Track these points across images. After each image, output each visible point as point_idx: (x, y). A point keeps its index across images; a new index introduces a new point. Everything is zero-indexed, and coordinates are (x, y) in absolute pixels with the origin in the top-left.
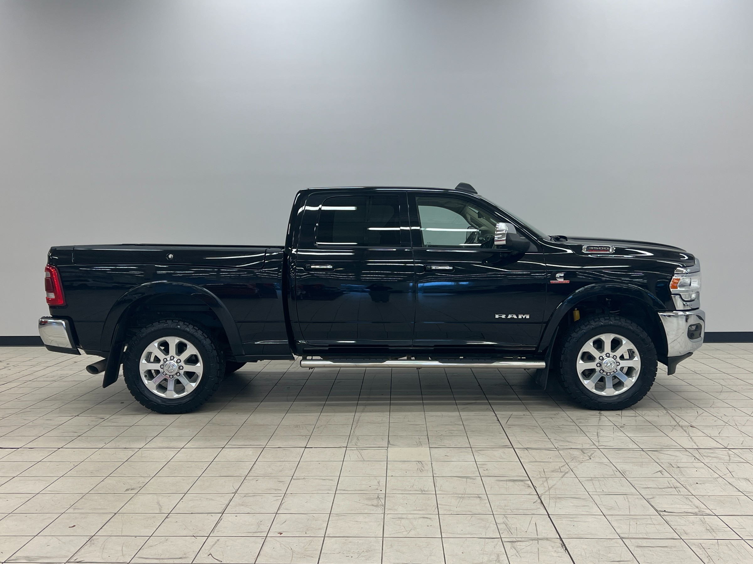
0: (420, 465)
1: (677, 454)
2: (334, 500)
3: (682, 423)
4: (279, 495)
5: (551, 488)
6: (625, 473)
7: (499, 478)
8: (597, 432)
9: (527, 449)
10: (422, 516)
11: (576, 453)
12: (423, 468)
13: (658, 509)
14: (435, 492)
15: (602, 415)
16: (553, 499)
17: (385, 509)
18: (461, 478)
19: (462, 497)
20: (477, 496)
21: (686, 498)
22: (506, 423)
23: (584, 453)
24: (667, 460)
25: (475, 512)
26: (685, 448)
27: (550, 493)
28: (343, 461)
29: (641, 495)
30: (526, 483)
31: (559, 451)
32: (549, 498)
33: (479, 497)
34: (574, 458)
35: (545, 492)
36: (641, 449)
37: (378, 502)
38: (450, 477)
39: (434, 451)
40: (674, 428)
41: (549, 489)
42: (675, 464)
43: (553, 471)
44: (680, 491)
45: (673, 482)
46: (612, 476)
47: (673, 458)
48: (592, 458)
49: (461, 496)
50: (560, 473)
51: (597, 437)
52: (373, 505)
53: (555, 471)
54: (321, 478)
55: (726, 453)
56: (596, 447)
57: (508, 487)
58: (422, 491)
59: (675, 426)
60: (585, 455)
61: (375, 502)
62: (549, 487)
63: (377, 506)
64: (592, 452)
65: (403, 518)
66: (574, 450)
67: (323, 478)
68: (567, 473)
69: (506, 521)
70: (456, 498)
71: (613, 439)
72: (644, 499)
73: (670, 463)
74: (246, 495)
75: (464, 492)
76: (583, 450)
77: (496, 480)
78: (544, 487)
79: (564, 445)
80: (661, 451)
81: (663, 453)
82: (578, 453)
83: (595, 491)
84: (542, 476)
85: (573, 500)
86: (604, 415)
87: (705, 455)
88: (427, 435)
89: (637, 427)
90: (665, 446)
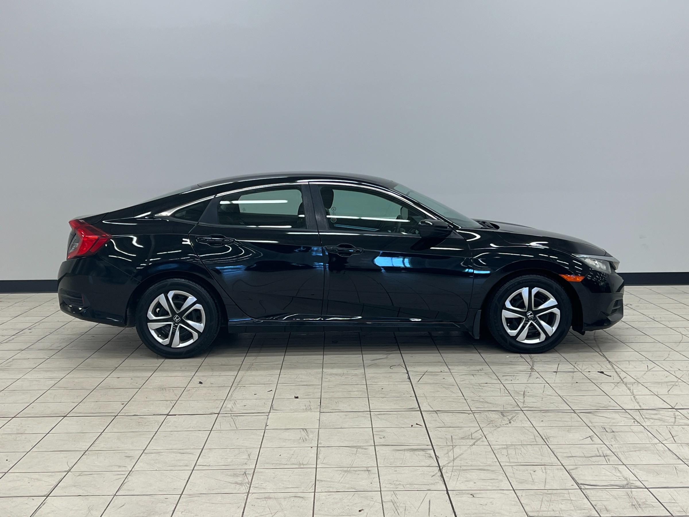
0: (304, 433)
1: (616, 416)
2: (189, 478)
3: (627, 379)
4: (122, 473)
5: (456, 458)
6: (548, 440)
7: (398, 447)
8: (524, 392)
9: (436, 411)
10: (294, 495)
11: (494, 416)
12: (307, 437)
13: (580, 482)
14: (315, 465)
15: (534, 370)
16: (457, 471)
17: (250, 487)
18: (351, 448)
19: (348, 470)
20: (365, 469)
21: (615, 468)
22: (418, 381)
23: (504, 416)
24: (601, 423)
25: (359, 489)
26: (625, 410)
27: (453, 464)
28: (211, 431)
29: (562, 465)
30: (427, 452)
31: (475, 414)
32: (451, 471)
33: (368, 470)
34: (491, 422)
35: (448, 463)
36: (572, 411)
37: (243, 480)
38: (338, 448)
39: (325, 416)
40: (616, 386)
41: (454, 459)
42: (609, 428)
43: (462, 438)
44: (609, 460)
45: (603, 449)
46: (532, 443)
47: (609, 421)
48: (512, 422)
49: (346, 469)
50: (471, 440)
51: (522, 397)
52: (235, 483)
53: (465, 438)
54: (180, 451)
55: (673, 414)
56: (520, 409)
57: (405, 457)
58: (300, 464)
59: (619, 383)
60: (505, 418)
61: (239, 479)
62: (454, 457)
63: (240, 484)
64: (514, 415)
65: (270, 498)
66: (493, 412)
67: (182, 451)
68: (479, 440)
69: (395, 498)
70: (340, 472)
71: (542, 399)
72: (565, 470)
73: (604, 427)
74: (81, 473)
75: (351, 465)
76: (503, 412)
77: (393, 450)
78: (449, 457)
79: (482, 407)
80: (596, 413)
81: (598, 415)
82: (496, 416)
83: (508, 461)
84: (449, 444)
85: (480, 472)
86: (536, 371)
87: (646, 416)
88: (321, 397)
89: (573, 384)
90: (602, 407)
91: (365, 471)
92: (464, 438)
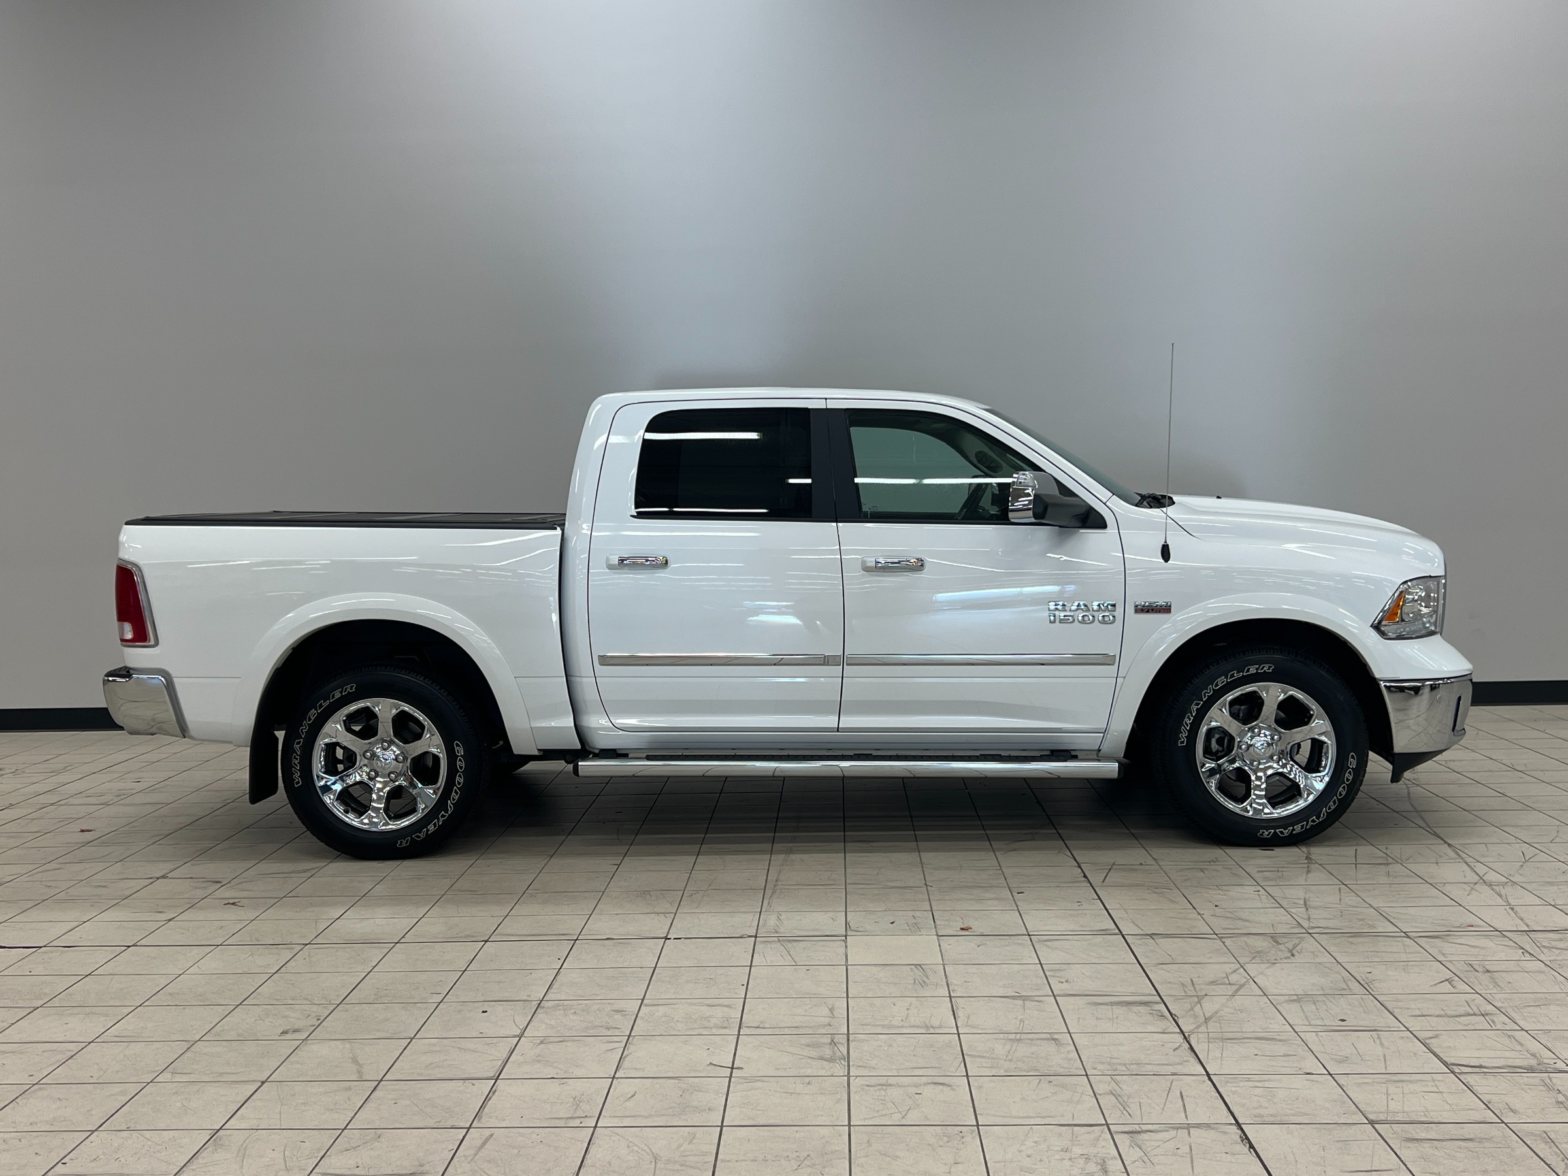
0: (918, 973)
1: (1484, 943)
2: (736, 1049)
3: (1492, 877)
4: (616, 1039)
5: (1210, 1018)
6: (1372, 986)
7: (1096, 998)
8: (1305, 900)
9: (1151, 935)
10: (930, 1081)
11: (1261, 944)
12: (925, 979)
13: (1450, 1060)
14: (955, 1029)
15: (1314, 862)
16: (1217, 1041)
17: (849, 1066)
18: (1011, 999)
19: (1016, 1038)
20: (1049, 1036)
21: (1509, 1037)
22: (1103, 881)
23: (1278, 943)
24: (1461, 956)
25: (1047, 1072)
26: (1499, 931)
27: (1207, 1028)
28: (751, 966)
29: (1408, 1030)
30: (1153, 1008)
31: (1224, 940)
32: (1206, 1041)
33: (1053, 1039)
34: (1257, 955)
35: (1197, 1027)
36: (1403, 934)
37: (834, 1053)
38: (987, 998)
39: (949, 945)
40: (1472, 889)
41: (1207, 1020)
42: (1479, 965)
43: (1212, 983)
44: (1493, 1022)
45: (1477, 1002)
46: (1343, 992)
47: (1477, 952)
48: (1296, 953)
49: (1012, 1036)
50: (1229, 987)
51: (1304, 909)
52: (822, 1058)
53: (1218, 982)
54: (706, 1001)
56: (1305, 931)
57: (1115, 1016)
58: (927, 1027)
59: (1476, 883)
60: (1282, 947)
61: (827, 1052)
62: (1204, 1016)
63: (831, 1060)
64: (1297, 941)
65: (891, 1085)
66: (1257, 937)
67: (710, 1001)
68: (1242, 986)
69: (1116, 1087)
70: (1004, 1041)
71: (1341, 912)
72: (1415, 1038)
73: (1470, 962)
74: (544, 1040)
75: (1021, 1029)
76: (1275, 937)
77: (1089, 1004)
78: (1196, 1017)
79: (1234, 927)
80: (1448, 937)
81: (1453, 941)
82: (1264, 944)
83: (1308, 1023)
84: (1190, 993)
85: (1261, 1043)
86: (1316, 863)
87: (1544, 944)
88: (931, 908)
89: (1392, 886)
90: (1457, 927)
91: (1047, 1039)
92: (1215, 983)
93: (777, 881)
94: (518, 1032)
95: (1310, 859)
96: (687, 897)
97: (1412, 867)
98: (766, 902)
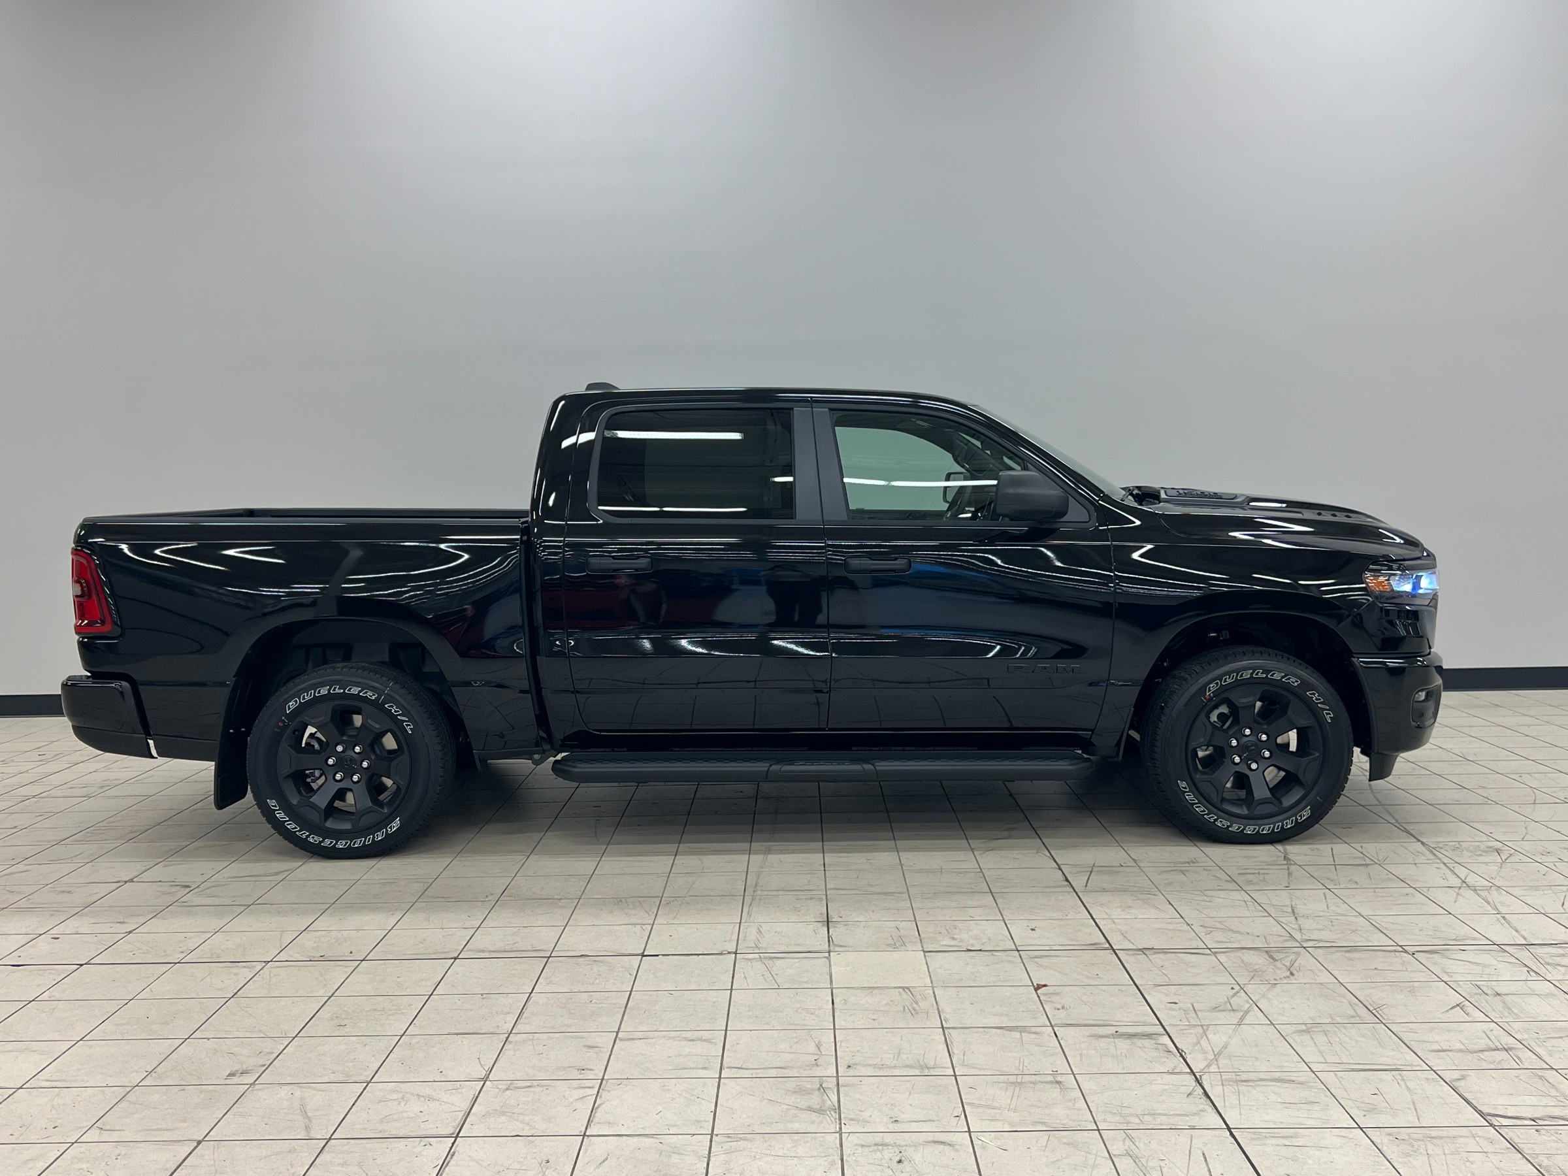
0: (908, 998)
1: (1483, 958)
2: (717, 1097)
3: (1472, 880)
4: (587, 1083)
5: (1220, 1053)
6: (1381, 1013)
7: (1095, 1028)
8: (1292, 907)
9: (1143, 950)
10: (930, 1139)
11: (1256, 960)
12: (915, 1006)
13: (1485, 1110)
14: (952, 1070)
15: (1293, 863)
16: (1231, 1083)
17: (840, 1120)
18: (1007, 1030)
19: (1018, 1081)
20: (1051, 1079)
21: (1540, 1077)
22: (1086, 887)
23: (1275, 960)
24: (1467, 975)
25: (1055, 1125)
26: (1497, 945)
27: (1219, 1067)
28: (731, 990)
29: (1432, 1070)
30: (1159, 1042)
31: (1218, 955)
32: (1220, 1083)
33: (1058, 1082)
34: (1255, 973)
35: (1208, 1066)
36: (1400, 949)
37: (823, 1101)
38: (982, 1029)
39: (936, 961)
40: (1458, 894)
41: (1216, 1057)
42: (1487, 986)
43: (1214, 1010)
44: (1519, 1058)
45: (1496, 1033)
46: (1352, 1021)
47: (1479, 969)
48: (1295, 972)
49: (1013, 1079)
50: (1233, 1014)
51: (1293, 918)
52: (810, 1109)
53: (1220, 1008)
54: (685, 1034)
56: (1299, 945)
57: (1119, 1052)
58: (922, 1068)
59: (1460, 888)
60: (1278, 964)
61: (816, 1101)
62: (1213, 1051)
63: (820, 1111)
64: (1293, 957)
65: (886, 1145)
66: (1252, 952)
67: (689, 1035)
68: (1247, 1012)
69: (1133, 1147)
70: (1005, 1085)
71: (1331, 922)
72: (1442, 1081)
73: (1478, 983)
74: (510, 1084)
75: (1021, 1070)
76: (1269, 951)
77: (1091, 1036)
78: (1204, 1052)
79: (1225, 940)
80: (1447, 952)
81: (1451, 957)
82: (1261, 961)
83: (1322, 1060)
84: (1193, 1022)
85: (1279, 1087)
86: (1295, 864)
87: (1546, 960)
88: (915, 919)
89: (1376, 890)
90: (1453, 940)
91: (1051, 1082)
92: (1218, 1009)
93: (756, 885)
94: (483, 1074)
95: (1288, 858)
96: (665, 905)
97: (1392, 868)
98: (745, 911)
